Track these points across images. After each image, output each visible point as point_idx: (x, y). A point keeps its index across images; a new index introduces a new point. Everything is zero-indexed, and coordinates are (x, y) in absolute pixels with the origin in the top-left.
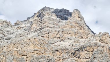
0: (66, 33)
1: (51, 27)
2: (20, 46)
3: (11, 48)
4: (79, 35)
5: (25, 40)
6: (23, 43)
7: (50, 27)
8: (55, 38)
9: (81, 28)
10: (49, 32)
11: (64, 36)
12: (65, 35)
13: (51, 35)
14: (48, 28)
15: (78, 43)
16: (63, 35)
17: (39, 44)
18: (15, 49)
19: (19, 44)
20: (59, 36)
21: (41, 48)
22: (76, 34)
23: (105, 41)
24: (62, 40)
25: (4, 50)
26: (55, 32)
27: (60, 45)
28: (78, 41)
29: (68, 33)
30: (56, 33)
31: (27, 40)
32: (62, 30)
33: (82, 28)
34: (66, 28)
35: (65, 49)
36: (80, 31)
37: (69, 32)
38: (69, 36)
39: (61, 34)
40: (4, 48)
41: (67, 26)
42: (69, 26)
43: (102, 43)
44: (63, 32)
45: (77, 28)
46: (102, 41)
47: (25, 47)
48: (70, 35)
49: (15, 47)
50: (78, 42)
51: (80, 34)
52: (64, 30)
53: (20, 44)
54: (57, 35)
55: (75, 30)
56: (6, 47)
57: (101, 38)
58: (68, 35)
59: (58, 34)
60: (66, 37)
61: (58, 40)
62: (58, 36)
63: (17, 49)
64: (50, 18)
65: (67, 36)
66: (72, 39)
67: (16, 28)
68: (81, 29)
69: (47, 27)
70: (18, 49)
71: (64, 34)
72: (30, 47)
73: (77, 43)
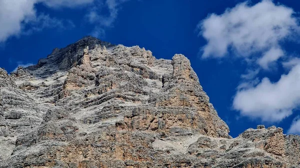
0: (170, 117)
1: (127, 96)
2: (91, 151)
3: (71, 154)
4: (201, 124)
5: (103, 137)
6: (99, 144)
7: (125, 98)
8: (147, 128)
9: (204, 107)
10: (134, 114)
11: (166, 126)
12: (170, 122)
13: (138, 122)
14: (119, 100)
15: (209, 149)
16: (164, 121)
17: (135, 150)
18: (81, 158)
19: (90, 146)
20: (156, 126)
21: (140, 158)
22: (195, 121)
23: (276, 150)
24: (163, 135)
25: (57, 160)
26: (148, 115)
27: (171, 152)
28: (208, 143)
29: (176, 118)
30: (151, 117)
31: (108, 137)
32: (162, 110)
33: (206, 109)
34: (170, 106)
35: (183, 163)
36: (202, 113)
37: (179, 116)
38: (178, 125)
39: (161, 119)
40: (58, 153)
41: (173, 100)
42: (178, 102)
43: (270, 152)
44: (166, 116)
45: (195, 106)
46: (270, 149)
47: (104, 155)
48: (180, 123)
49: (81, 153)
50: (207, 146)
51: (203, 122)
52: (166, 110)
53: (92, 146)
54: (151, 122)
55: (191, 111)
56: (63, 153)
57: (267, 141)
58: (175, 124)
59: (154, 119)
60: (170, 127)
61: (155, 136)
62: (154, 125)
63: (86, 157)
64: (120, 73)
65: (173, 127)
66: (185, 135)
67: (20, 88)
68: (204, 110)
69: (119, 96)
70: (87, 159)
71: (167, 120)
72: (114, 156)
73: (207, 149)
